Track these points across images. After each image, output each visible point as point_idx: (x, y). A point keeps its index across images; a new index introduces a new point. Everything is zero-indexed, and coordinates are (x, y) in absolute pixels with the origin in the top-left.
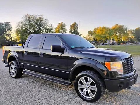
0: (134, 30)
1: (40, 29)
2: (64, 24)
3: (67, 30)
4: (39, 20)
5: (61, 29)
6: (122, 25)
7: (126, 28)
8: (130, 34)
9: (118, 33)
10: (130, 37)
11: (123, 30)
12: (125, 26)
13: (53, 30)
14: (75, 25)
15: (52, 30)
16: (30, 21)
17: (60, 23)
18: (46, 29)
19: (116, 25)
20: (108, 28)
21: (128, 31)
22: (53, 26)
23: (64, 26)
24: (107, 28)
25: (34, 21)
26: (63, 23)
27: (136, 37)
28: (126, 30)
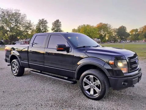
0: (118, 28)
1: (16, 25)
2: (46, 21)
3: (49, 28)
4: (15, 15)
5: (43, 26)
6: (106, 24)
7: (110, 27)
8: (113, 33)
9: (102, 32)
10: (114, 35)
11: (106, 29)
12: (109, 24)
13: (33, 27)
14: (58, 22)
15: (30, 27)
16: (4, 16)
17: (41, 20)
18: (23, 26)
19: (100, 23)
20: (93, 26)
21: (111, 30)
22: (32, 22)
23: (45, 22)
24: (91, 26)
25: (9, 17)
26: (44, 20)
27: (119, 36)
28: (110, 28)
